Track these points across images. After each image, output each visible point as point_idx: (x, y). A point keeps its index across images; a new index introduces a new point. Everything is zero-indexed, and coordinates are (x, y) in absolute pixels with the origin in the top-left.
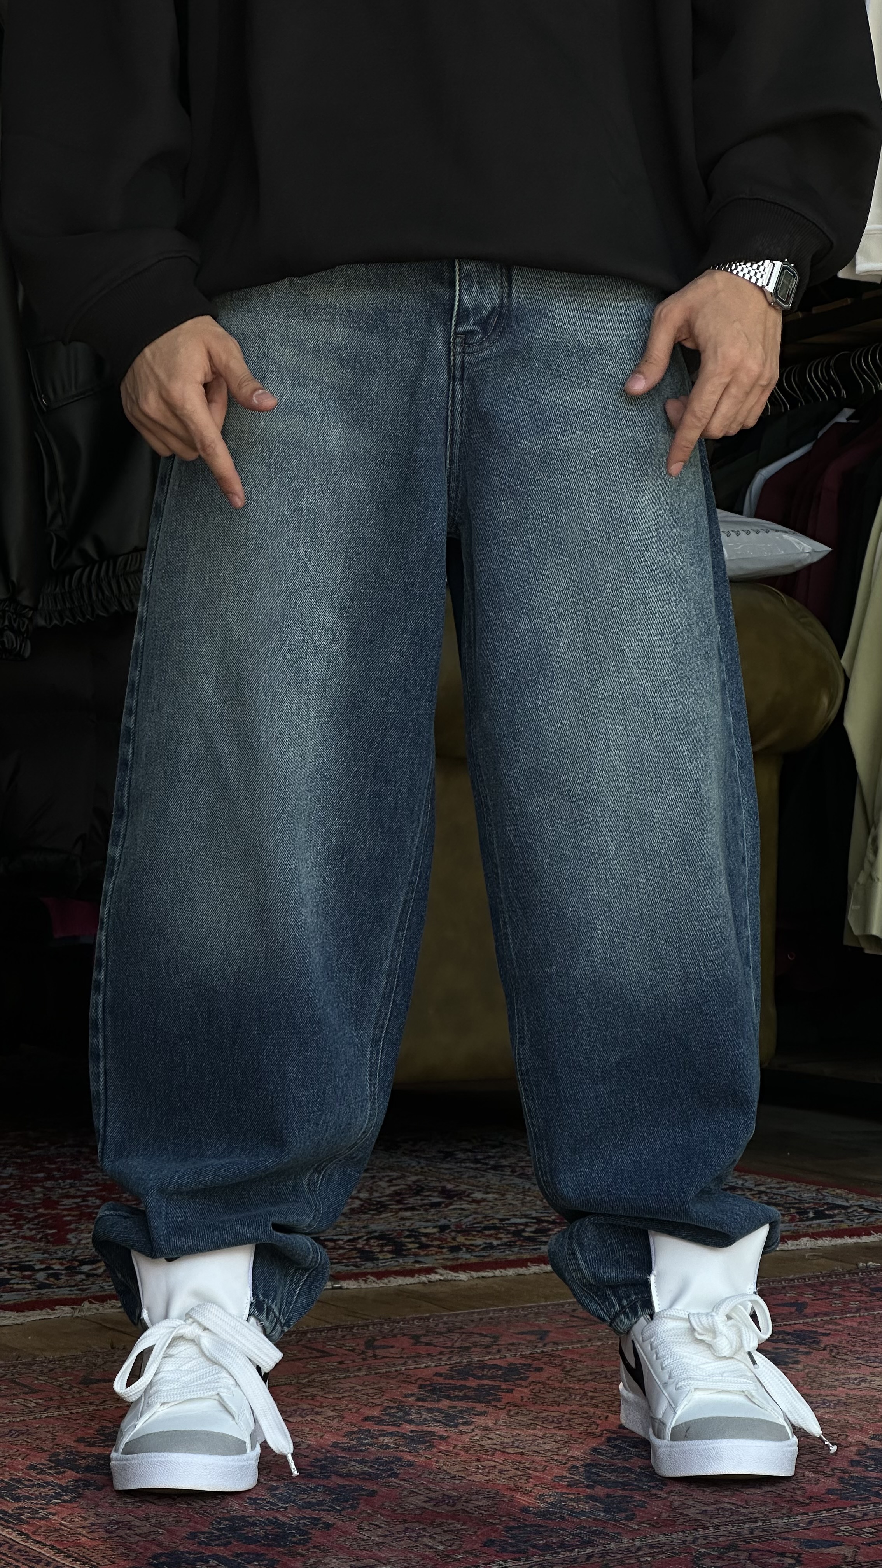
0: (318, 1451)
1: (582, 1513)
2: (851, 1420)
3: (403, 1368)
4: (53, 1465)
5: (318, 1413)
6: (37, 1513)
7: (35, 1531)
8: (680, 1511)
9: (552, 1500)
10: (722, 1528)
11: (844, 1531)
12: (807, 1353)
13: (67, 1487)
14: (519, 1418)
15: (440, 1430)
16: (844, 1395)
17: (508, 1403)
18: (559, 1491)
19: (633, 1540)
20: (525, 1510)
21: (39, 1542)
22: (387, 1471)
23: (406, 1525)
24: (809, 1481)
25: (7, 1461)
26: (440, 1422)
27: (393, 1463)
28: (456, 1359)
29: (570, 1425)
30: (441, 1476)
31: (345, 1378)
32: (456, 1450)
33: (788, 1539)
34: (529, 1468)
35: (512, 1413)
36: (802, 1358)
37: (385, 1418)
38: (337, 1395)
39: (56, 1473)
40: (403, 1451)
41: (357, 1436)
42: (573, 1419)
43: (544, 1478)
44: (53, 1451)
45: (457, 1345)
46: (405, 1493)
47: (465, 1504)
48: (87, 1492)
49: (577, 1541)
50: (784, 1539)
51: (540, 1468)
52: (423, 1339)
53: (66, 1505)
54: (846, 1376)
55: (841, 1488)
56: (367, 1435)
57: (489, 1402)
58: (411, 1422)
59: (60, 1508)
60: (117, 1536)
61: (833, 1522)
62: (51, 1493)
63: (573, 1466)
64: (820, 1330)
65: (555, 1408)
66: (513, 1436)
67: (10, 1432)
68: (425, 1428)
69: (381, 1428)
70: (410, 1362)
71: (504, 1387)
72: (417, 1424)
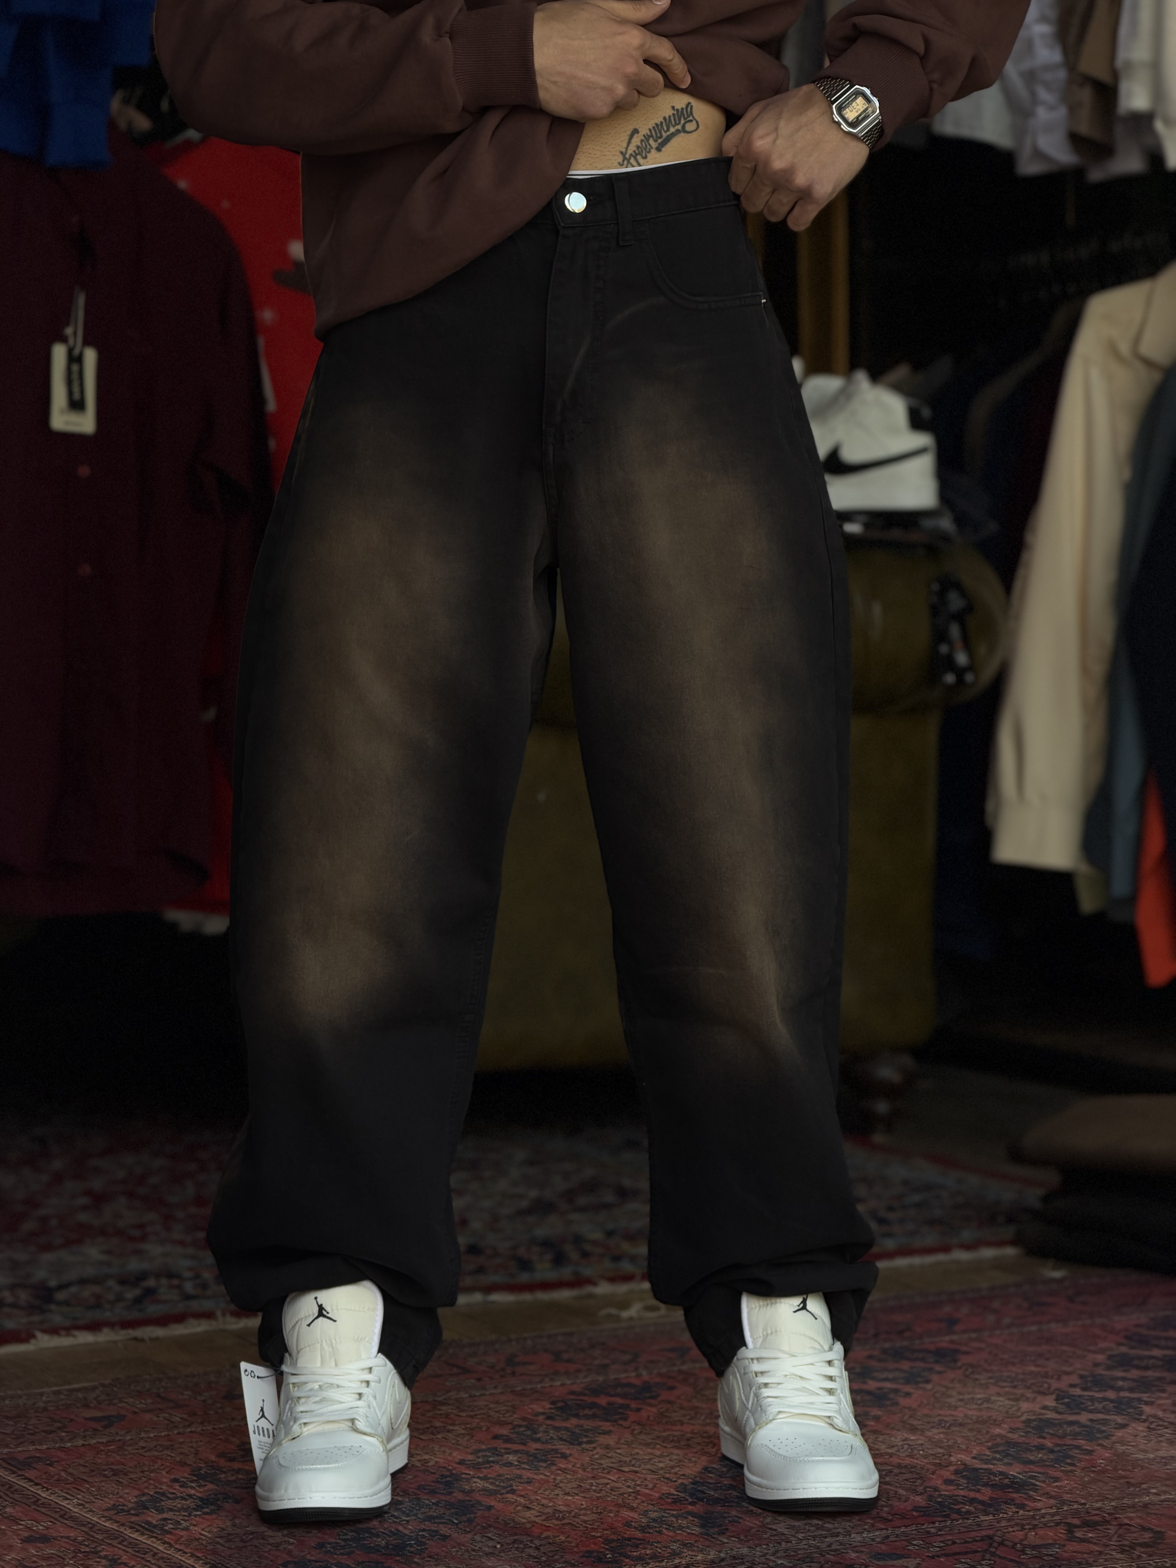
0: (445, 1467)
1: (681, 1528)
2: (959, 1440)
3: (539, 1386)
4: (195, 1478)
5: (449, 1431)
6: (180, 1525)
7: (177, 1541)
8: (770, 1526)
9: (653, 1515)
10: (804, 1542)
11: (915, 1545)
12: (939, 1373)
13: (208, 1499)
14: (642, 1437)
15: (564, 1449)
16: (962, 1415)
17: (634, 1422)
18: (663, 1507)
19: (720, 1552)
20: (628, 1524)
21: (180, 1550)
22: (506, 1488)
23: (516, 1537)
24: (899, 1499)
25: (152, 1475)
26: (565, 1440)
27: (513, 1480)
28: (594, 1376)
29: (688, 1445)
30: (556, 1492)
31: (481, 1395)
32: (574, 1469)
33: (862, 1552)
34: (639, 1485)
35: (635, 1432)
36: (935, 1377)
37: (513, 1436)
38: (471, 1413)
39: (199, 1486)
40: (524, 1469)
41: (483, 1454)
42: (692, 1438)
43: (651, 1495)
44: (195, 1465)
45: (597, 1362)
46: (519, 1508)
47: (572, 1519)
48: (227, 1505)
49: (669, 1553)
50: (857, 1552)
51: (650, 1486)
52: (565, 1356)
53: (206, 1516)
54: (971, 1396)
55: (927, 1505)
56: (493, 1454)
57: (616, 1421)
58: (537, 1440)
59: (201, 1520)
60: (251, 1545)
61: (907, 1537)
62: (193, 1505)
63: (682, 1484)
64: (964, 1348)
65: (678, 1427)
66: (631, 1455)
67: (155, 1447)
68: (549, 1446)
69: (509, 1446)
70: (547, 1380)
71: (633, 1406)
72: (543, 1443)
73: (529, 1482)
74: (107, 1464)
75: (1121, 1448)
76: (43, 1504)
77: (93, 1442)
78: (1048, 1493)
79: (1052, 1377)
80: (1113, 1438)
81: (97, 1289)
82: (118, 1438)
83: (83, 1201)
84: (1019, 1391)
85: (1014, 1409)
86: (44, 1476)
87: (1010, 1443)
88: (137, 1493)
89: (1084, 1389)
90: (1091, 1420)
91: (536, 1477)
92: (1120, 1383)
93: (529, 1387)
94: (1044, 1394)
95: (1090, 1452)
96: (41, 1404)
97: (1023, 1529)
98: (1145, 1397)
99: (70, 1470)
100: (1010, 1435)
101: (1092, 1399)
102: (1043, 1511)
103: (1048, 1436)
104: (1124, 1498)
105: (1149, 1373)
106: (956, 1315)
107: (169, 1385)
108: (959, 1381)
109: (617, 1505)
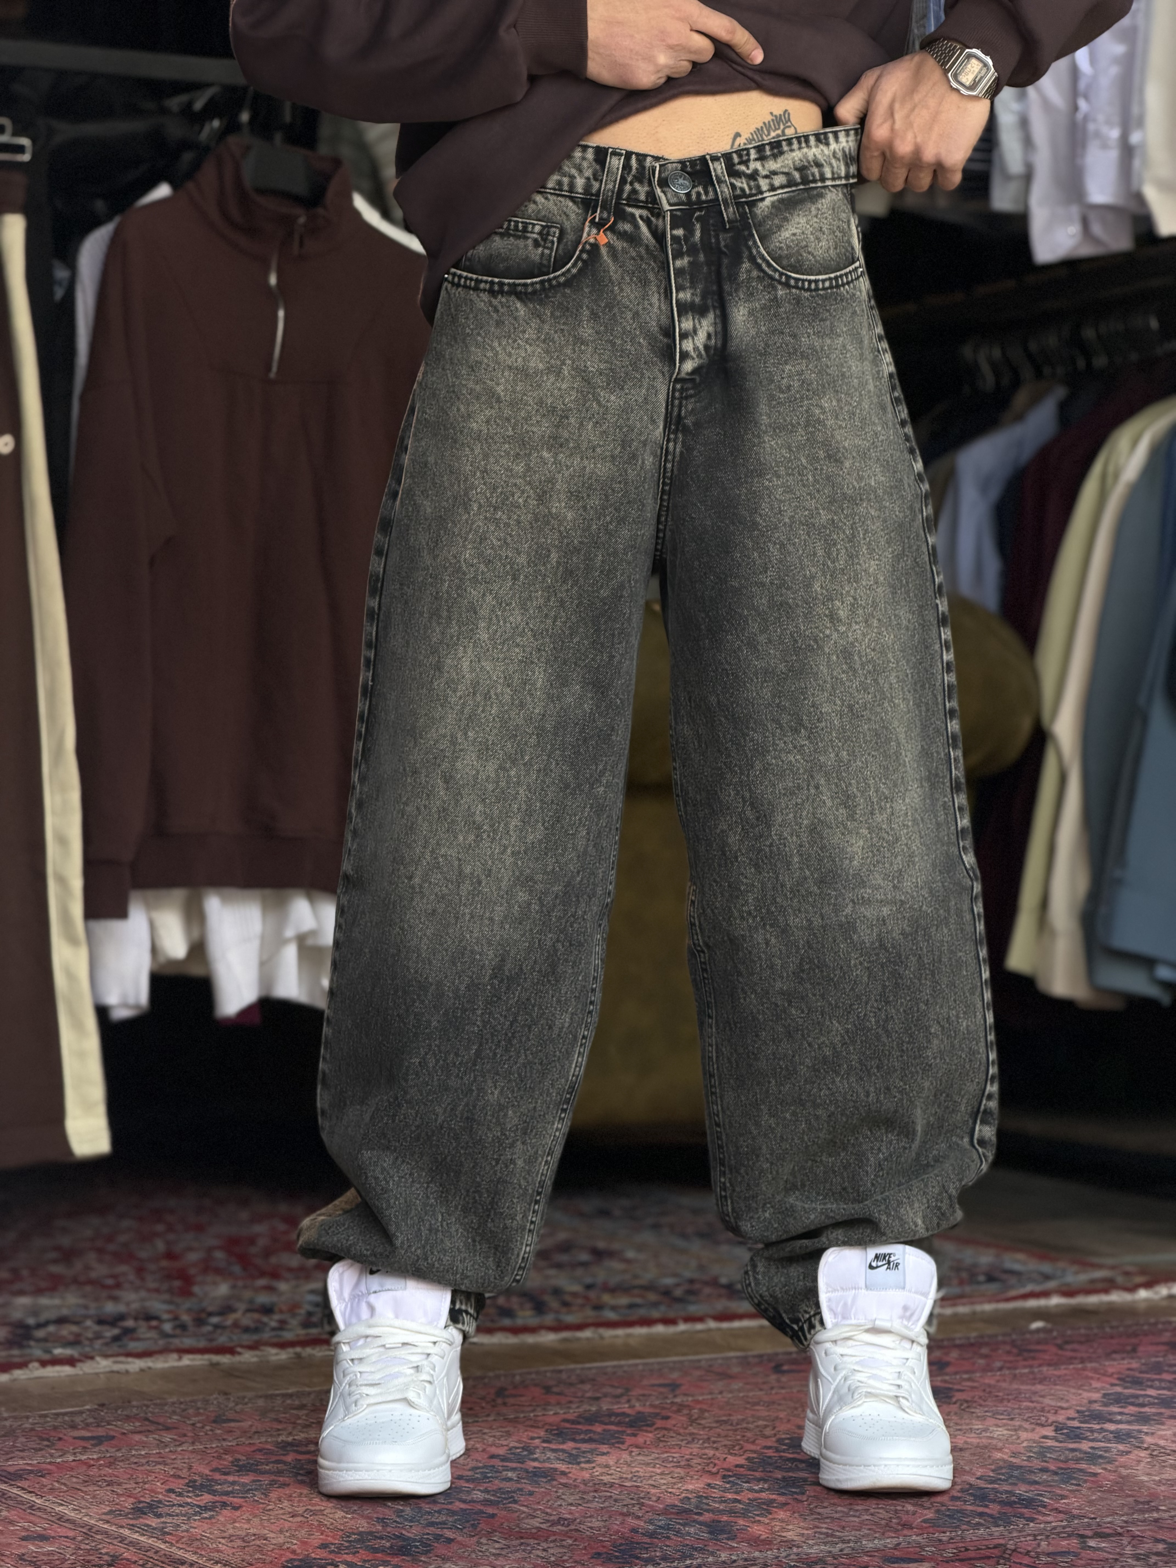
1: (689, 1534)
3: (532, 1415)
4: (191, 1489)
6: (180, 1527)
7: (178, 1541)
9: (660, 1524)
11: (928, 1551)
13: (205, 1507)
14: (640, 1458)
15: (562, 1467)
17: (631, 1445)
18: (669, 1516)
19: (731, 1555)
20: (634, 1530)
21: (182, 1549)
22: (508, 1499)
23: (522, 1541)
25: (147, 1486)
26: (563, 1460)
27: (514, 1492)
28: (586, 1407)
29: (689, 1465)
30: (559, 1503)
32: (575, 1483)
33: (875, 1556)
34: (643, 1498)
35: (633, 1454)
37: (510, 1456)
39: (195, 1496)
40: (524, 1483)
41: (481, 1470)
42: (692, 1459)
43: (656, 1506)
44: (190, 1478)
45: (588, 1395)
46: (523, 1516)
47: (578, 1525)
48: (225, 1512)
49: (679, 1555)
50: (870, 1556)
51: (654, 1499)
52: (555, 1390)
53: (206, 1521)
57: (613, 1444)
58: (535, 1460)
59: (200, 1523)
61: (919, 1543)
62: (191, 1511)
63: (686, 1497)
64: (956, 1387)
65: (677, 1450)
66: (632, 1472)
67: (147, 1462)
68: (547, 1465)
69: (506, 1464)
70: (539, 1409)
71: (629, 1431)
72: (540, 1462)
73: (531, 1494)
74: (100, 1476)
75: (1124, 1472)
76: (39, 1508)
77: (84, 1457)
78: (1056, 1509)
79: (1049, 1412)
80: (1117, 1463)
81: (74, 1328)
82: (108, 1455)
83: (53, 1255)
84: (1017, 1423)
85: (1014, 1437)
86: (37, 1486)
87: (1012, 1467)
88: (132, 1500)
89: (1081, 1422)
90: (1092, 1448)
91: (537, 1490)
92: (1119, 1417)
93: (522, 1415)
94: (1043, 1426)
95: (1095, 1475)
96: (27, 1426)
97: (1035, 1540)
98: (1145, 1428)
99: (63, 1481)
100: (1011, 1459)
101: (1092, 1431)
102: (1053, 1524)
103: (1051, 1460)
104: (1133, 1514)
105: (1146, 1409)
106: (946, 1359)
107: (157, 1411)
108: (956, 1414)
109: (622, 1514)
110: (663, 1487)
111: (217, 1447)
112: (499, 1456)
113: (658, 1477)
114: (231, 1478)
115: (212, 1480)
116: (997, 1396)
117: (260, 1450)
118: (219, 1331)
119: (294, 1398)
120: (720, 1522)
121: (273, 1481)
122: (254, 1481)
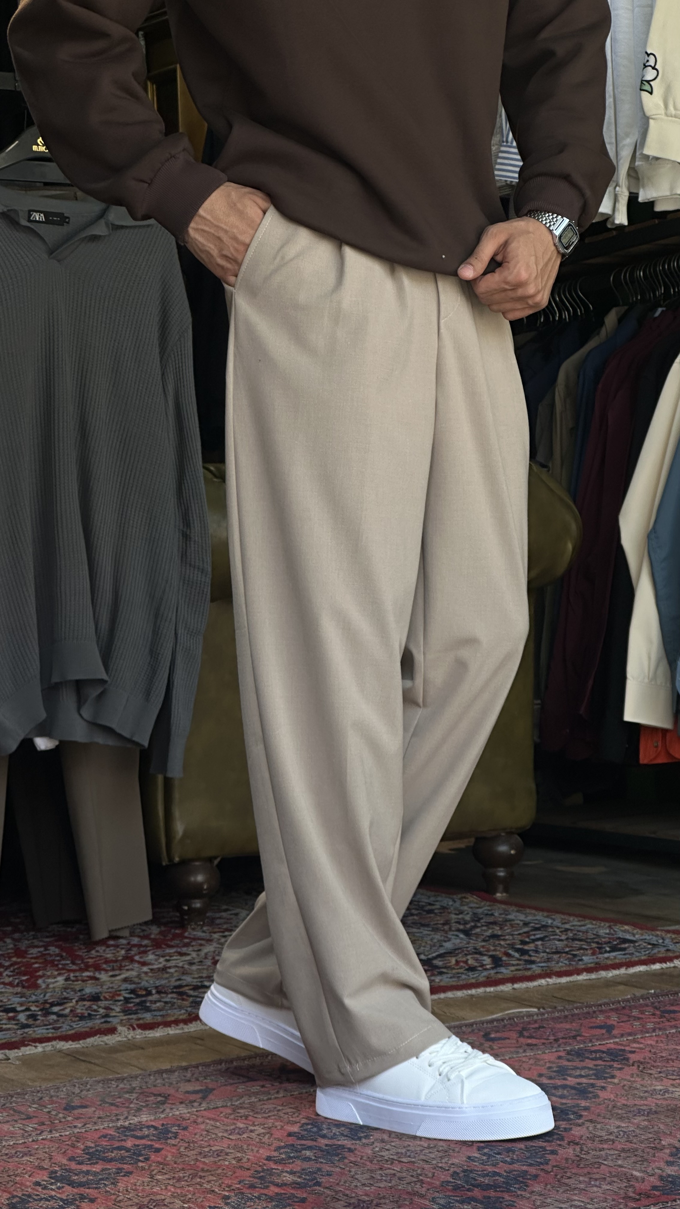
0: (256, 1164)
2: (661, 1126)
4: (53, 1181)
5: (252, 1131)
9: (442, 1202)
12: (620, 1069)
13: (67, 1200)
15: (348, 1143)
16: (653, 1104)
18: (447, 1194)
22: (312, 1180)
24: (637, 1180)
25: (18, 1178)
27: (315, 1173)
30: (355, 1184)
31: (268, 1099)
32: (363, 1161)
34: (421, 1175)
36: (617, 1073)
38: (264, 1115)
41: (284, 1150)
43: (433, 1183)
51: (430, 1175)
54: (653, 1088)
56: (292, 1149)
64: (627, 1048)
67: (16, 1153)
69: (303, 1142)
72: (329, 1139)
73: (329, 1174)
91: (332, 1169)
106: (610, 1022)
107: (19, 1100)
108: (638, 1075)
109: (408, 1193)
110: (434, 1162)
111: (70, 1134)
112: (295, 1133)
113: (427, 1151)
114: (85, 1168)
115: (69, 1170)
116: (662, 1057)
117: (105, 1136)
118: (62, 1020)
119: (125, 1082)
120: (489, 1197)
121: (118, 1169)
122: (103, 1170)
